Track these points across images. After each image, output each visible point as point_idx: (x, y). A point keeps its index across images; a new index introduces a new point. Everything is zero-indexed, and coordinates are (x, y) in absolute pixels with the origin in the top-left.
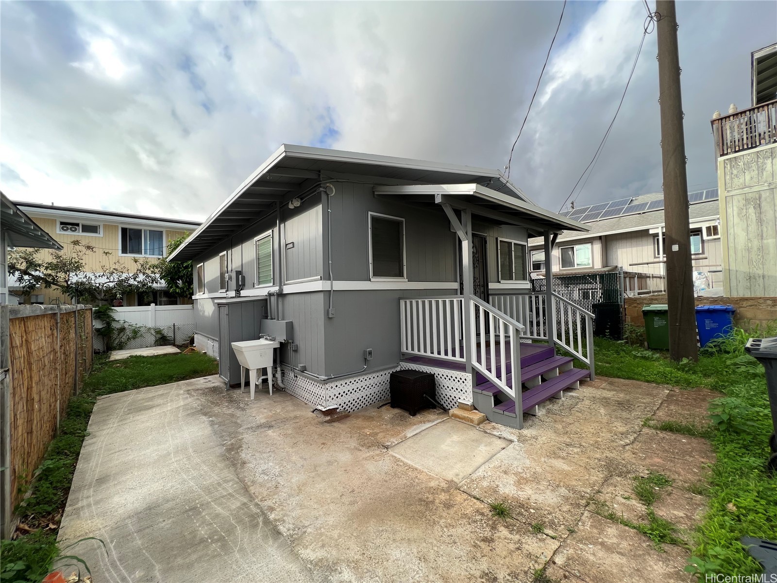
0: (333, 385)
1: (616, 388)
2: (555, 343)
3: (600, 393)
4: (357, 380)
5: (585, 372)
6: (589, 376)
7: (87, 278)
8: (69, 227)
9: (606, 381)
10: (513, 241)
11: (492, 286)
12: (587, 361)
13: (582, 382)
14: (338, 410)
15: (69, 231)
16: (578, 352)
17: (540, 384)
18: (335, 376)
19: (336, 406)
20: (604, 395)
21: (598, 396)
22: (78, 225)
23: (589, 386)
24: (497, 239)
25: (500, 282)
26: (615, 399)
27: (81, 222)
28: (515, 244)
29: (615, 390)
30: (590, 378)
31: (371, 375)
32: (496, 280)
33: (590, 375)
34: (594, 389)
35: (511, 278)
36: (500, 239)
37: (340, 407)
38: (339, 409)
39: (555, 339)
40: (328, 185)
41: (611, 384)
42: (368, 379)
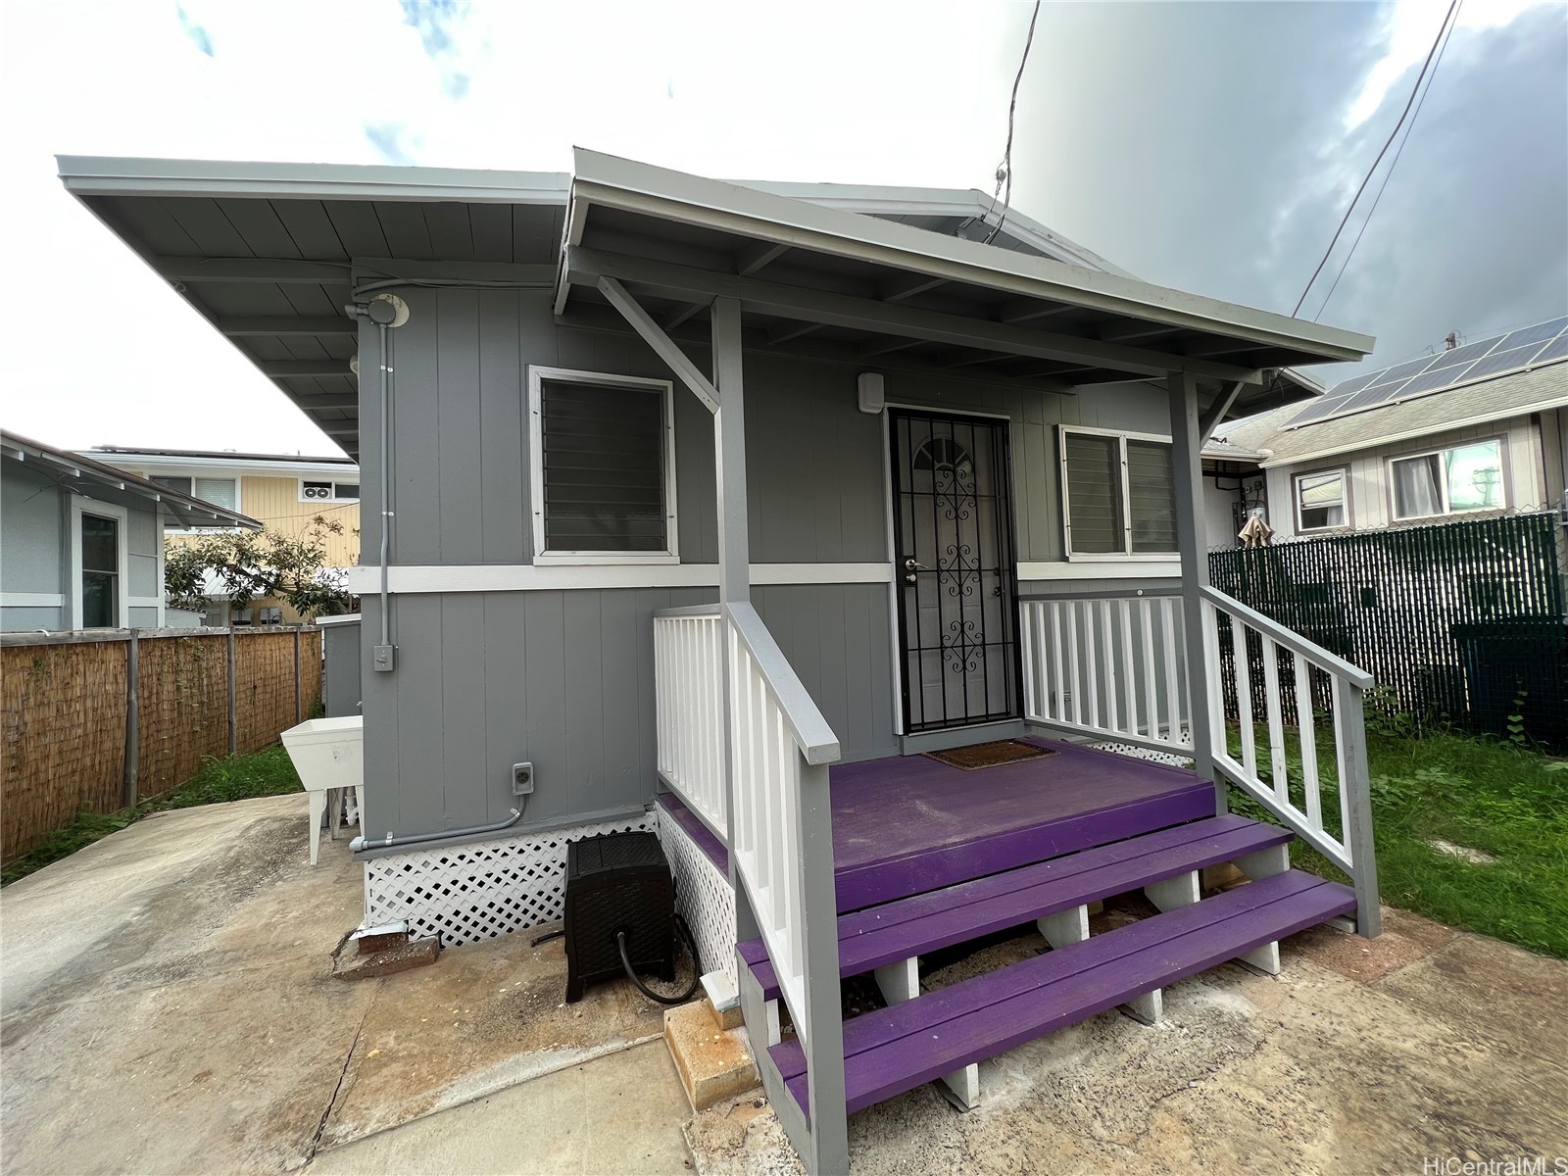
0: (397, 864)
1: (1468, 1002)
2: (1219, 771)
3: (1363, 1020)
5: (1325, 898)
6: (1351, 913)
7: (326, 577)
8: (317, 489)
9: (1429, 944)
10: (1124, 435)
11: (1026, 571)
12: (1341, 852)
13: (1297, 941)
14: (412, 939)
15: (317, 496)
16: (1304, 811)
17: (1085, 935)
19: (399, 928)
20: (1384, 1036)
21: (1347, 1036)
22: (328, 485)
24: (1056, 429)
25: (1065, 559)
26: (1433, 1075)
27: (334, 481)
28: (1130, 443)
29: (1455, 1013)
30: (1355, 921)
32: (1055, 552)
33: (1356, 910)
34: (1351, 984)
35: (1119, 547)
36: (1065, 429)
37: (421, 930)
38: (417, 936)
39: (1219, 753)
40: (382, 297)
41: (1451, 968)
42: (529, 850)
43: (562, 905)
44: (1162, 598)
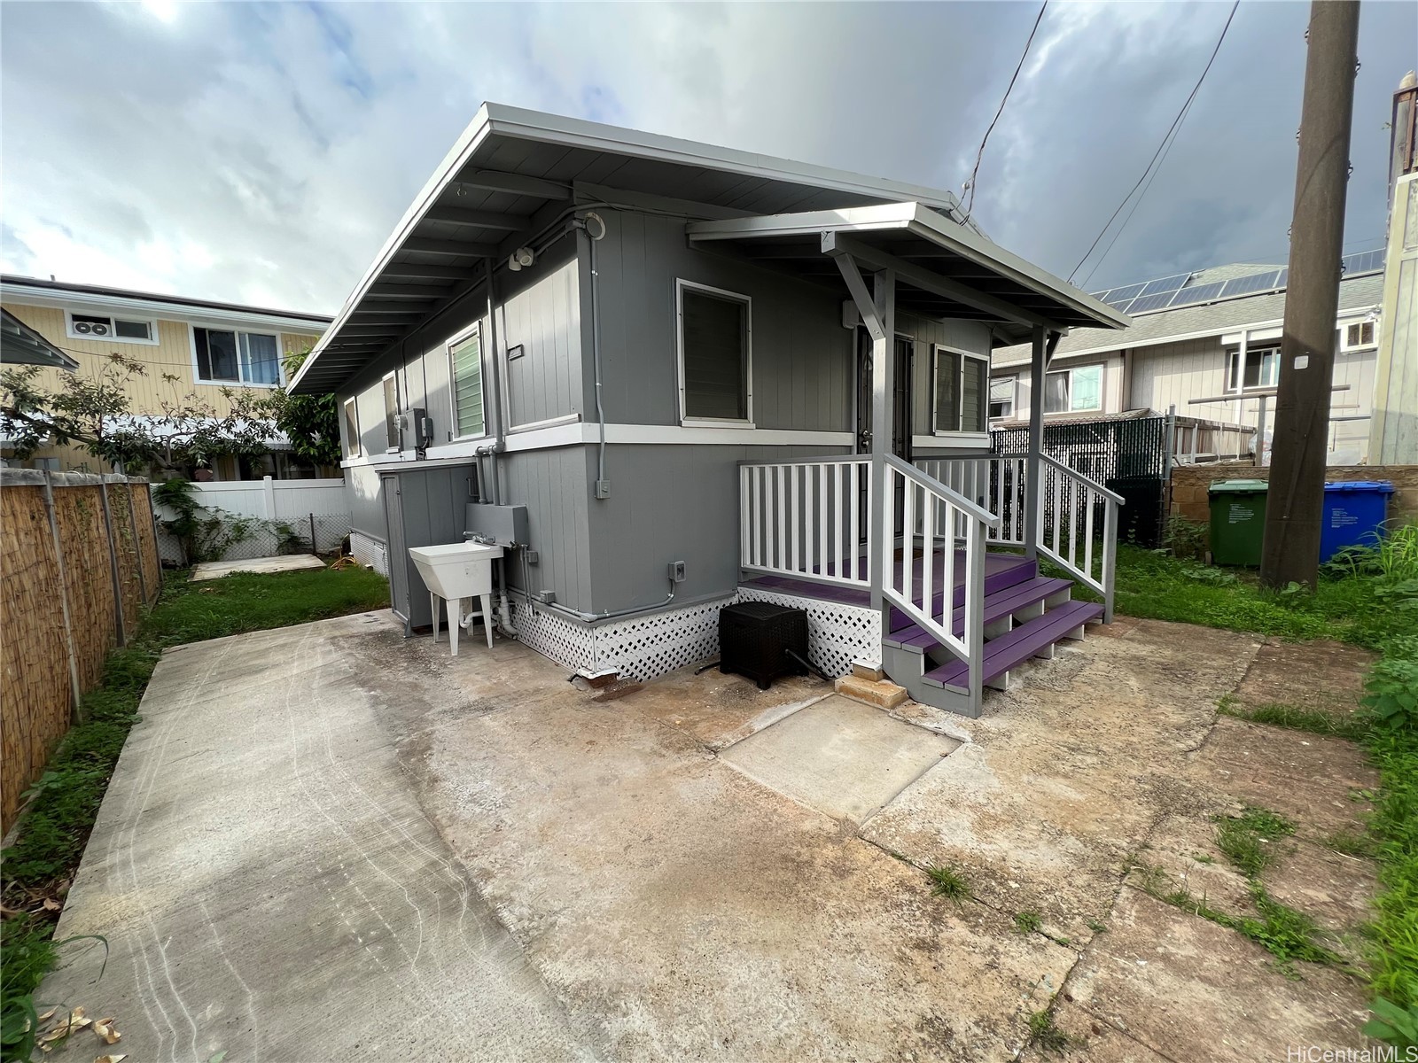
0: (609, 630)
1: (1156, 639)
2: (1039, 554)
3: (1124, 648)
4: (655, 622)
5: (1094, 608)
6: (1103, 615)
7: (137, 425)
8: (92, 324)
9: (1133, 625)
10: (965, 353)
11: (919, 441)
12: (1101, 587)
13: (1089, 627)
14: (619, 678)
15: (92, 332)
16: (1084, 571)
17: (1011, 629)
18: (613, 614)
19: (614, 671)
20: (1133, 652)
21: (1121, 654)
22: (107, 321)
23: (1102, 634)
24: (932, 346)
25: (933, 434)
26: (1157, 659)
27: (113, 316)
28: (967, 358)
29: (1155, 643)
30: (1103, 619)
31: (682, 612)
32: (927, 430)
33: (1104, 614)
34: (1113, 639)
35: (955, 427)
36: (938, 347)
37: (623, 672)
38: (621, 676)
39: (1040, 544)
40: (590, 214)
41: (1144, 630)
42: (676, 619)
43: (719, 649)
44: (972, 460)
